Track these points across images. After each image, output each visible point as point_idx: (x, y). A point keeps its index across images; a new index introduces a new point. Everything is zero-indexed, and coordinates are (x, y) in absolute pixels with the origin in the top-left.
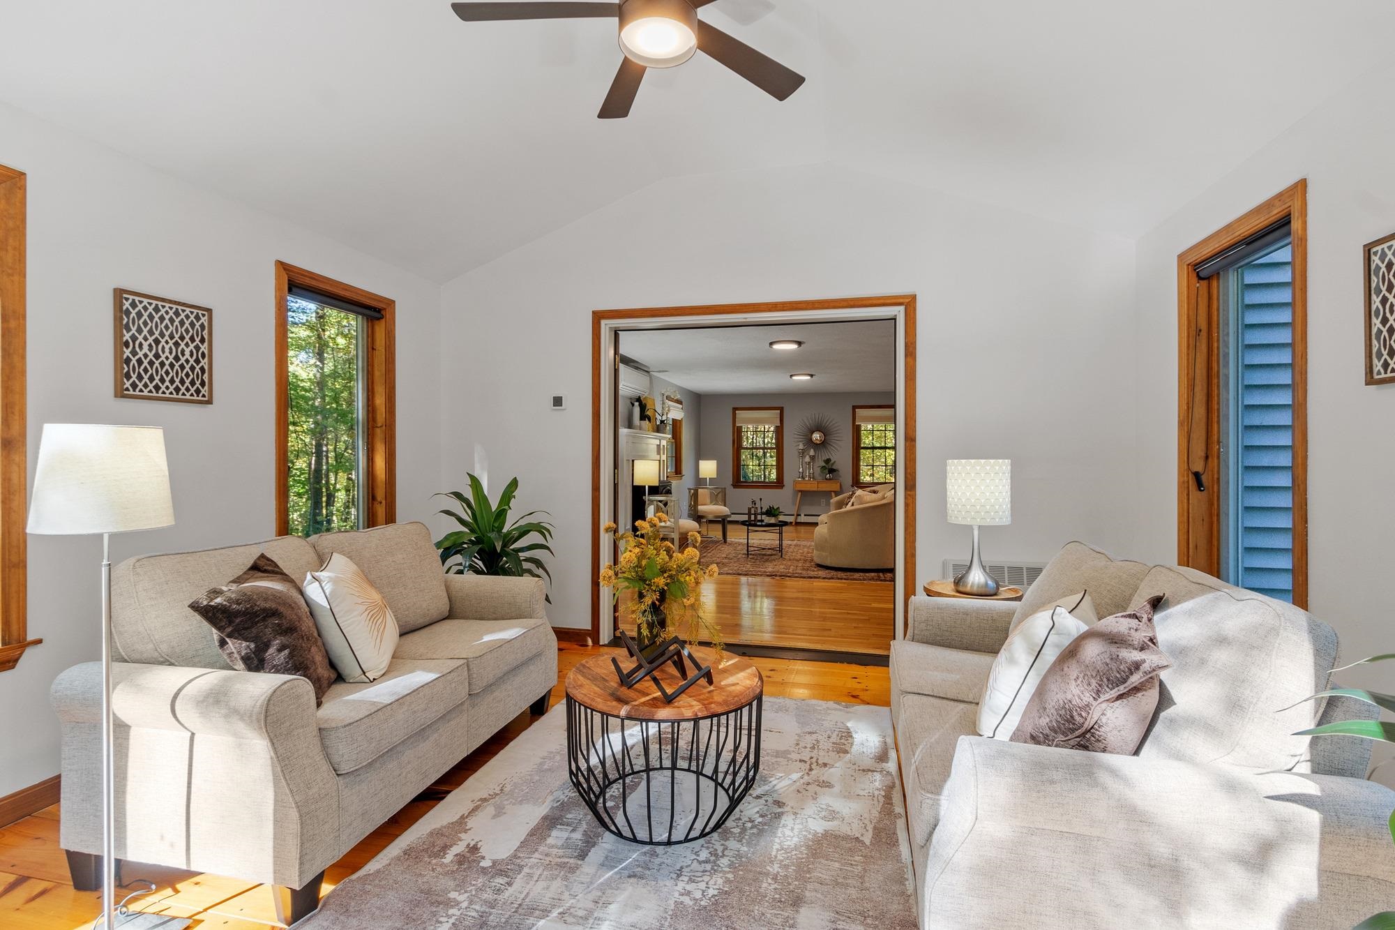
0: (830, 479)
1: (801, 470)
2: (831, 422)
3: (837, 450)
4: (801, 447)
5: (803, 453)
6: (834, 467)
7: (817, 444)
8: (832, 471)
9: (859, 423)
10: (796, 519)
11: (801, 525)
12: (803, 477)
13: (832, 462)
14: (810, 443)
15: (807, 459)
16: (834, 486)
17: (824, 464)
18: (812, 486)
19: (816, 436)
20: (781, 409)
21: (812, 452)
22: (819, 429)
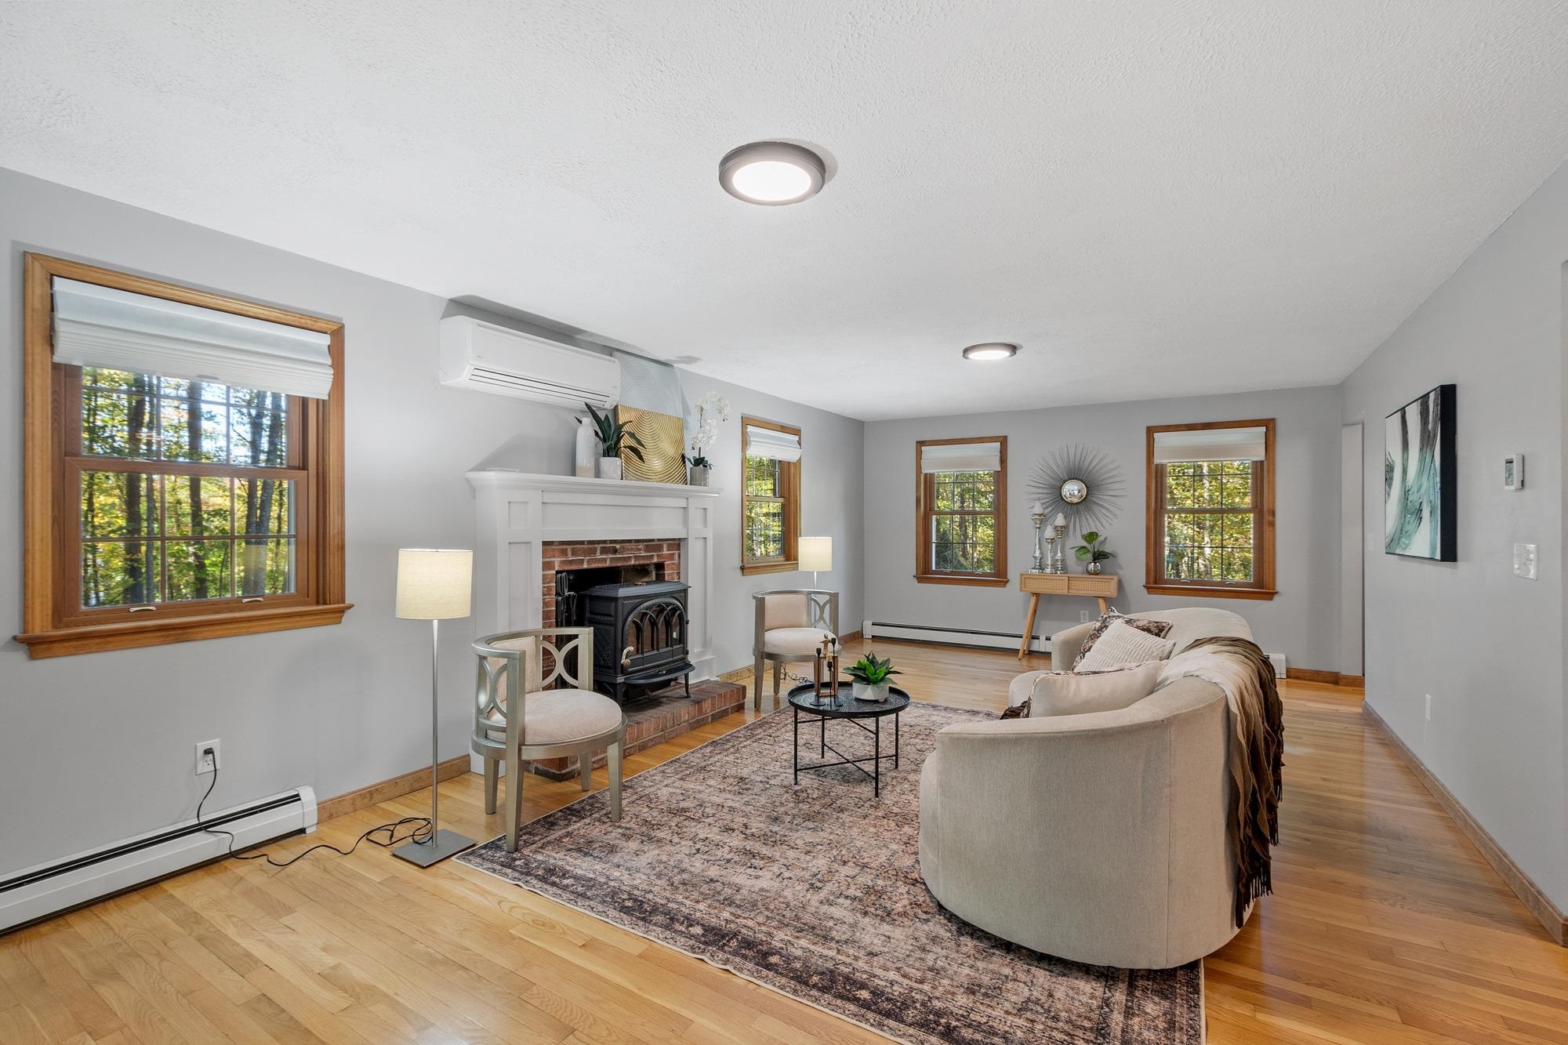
0: (1096, 573)
1: (1037, 554)
2: (1101, 460)
3: (1115, 515)
4: (1038, 509)
5: (1042, 520)
6: (1107, 549)
7: (1071, 504)
8: (1099, 556)
9: (1164, 461)
10: (1029, 645)
11: (1038, 658)
12: (1041, 568)
13: (1101, 539)
14: (1058, 500)
15: (1049, 533)
16: (1107, 587)
17: (1085, 544)
18: (1058, 586)
19: (1072, 490)
20: (1003, 441)
21: (1060, 520)
22: (1074, 475)
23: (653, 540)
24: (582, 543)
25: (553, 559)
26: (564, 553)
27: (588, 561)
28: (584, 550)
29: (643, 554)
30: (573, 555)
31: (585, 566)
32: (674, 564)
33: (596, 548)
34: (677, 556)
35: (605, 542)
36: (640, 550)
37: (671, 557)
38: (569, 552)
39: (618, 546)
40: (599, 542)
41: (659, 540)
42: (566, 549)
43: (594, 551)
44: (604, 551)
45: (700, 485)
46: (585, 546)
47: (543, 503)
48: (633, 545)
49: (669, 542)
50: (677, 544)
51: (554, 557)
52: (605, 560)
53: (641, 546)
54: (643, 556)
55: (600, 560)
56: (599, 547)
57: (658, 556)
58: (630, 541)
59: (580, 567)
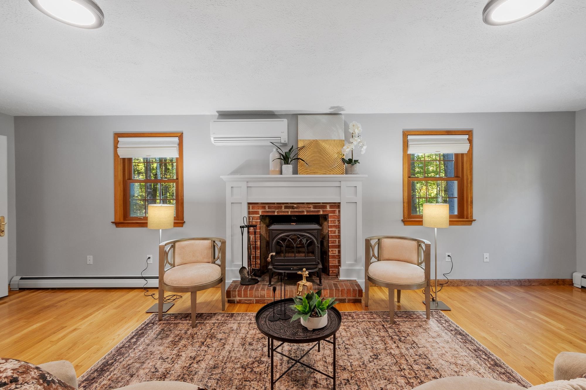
23: (319, 203)
24: (274, 203)
25: (258, 210)
26: (264, 208)
27: (278, 212)
28: (275, 207)
29: (312, 209)
30: (269, 208)
31: (276, 214)
32: (336, 216)
33: (282, 206)
34: (337, 211)
35: (287, 203)
36: (311, 207)
37: (334, 212)
38: (267, 207)
39: (295, 206)
40: (283, 203)
41: (323, 203)
42: (265, 206)
43: (281, 208)
44: (286, 207)
45: (351, 174)
46: (276, 205)
47: (248, 187)
48: (306, 206)
49: (330, 204)
50: (337, 205)
51: (259, 209)
52: (288, 212)
53: (311, 206)
54: (313, 211)
55: (284, 212)
56: (283, 206)
57: (323, 211)
58: (303, 203)
59: (273, 214)
